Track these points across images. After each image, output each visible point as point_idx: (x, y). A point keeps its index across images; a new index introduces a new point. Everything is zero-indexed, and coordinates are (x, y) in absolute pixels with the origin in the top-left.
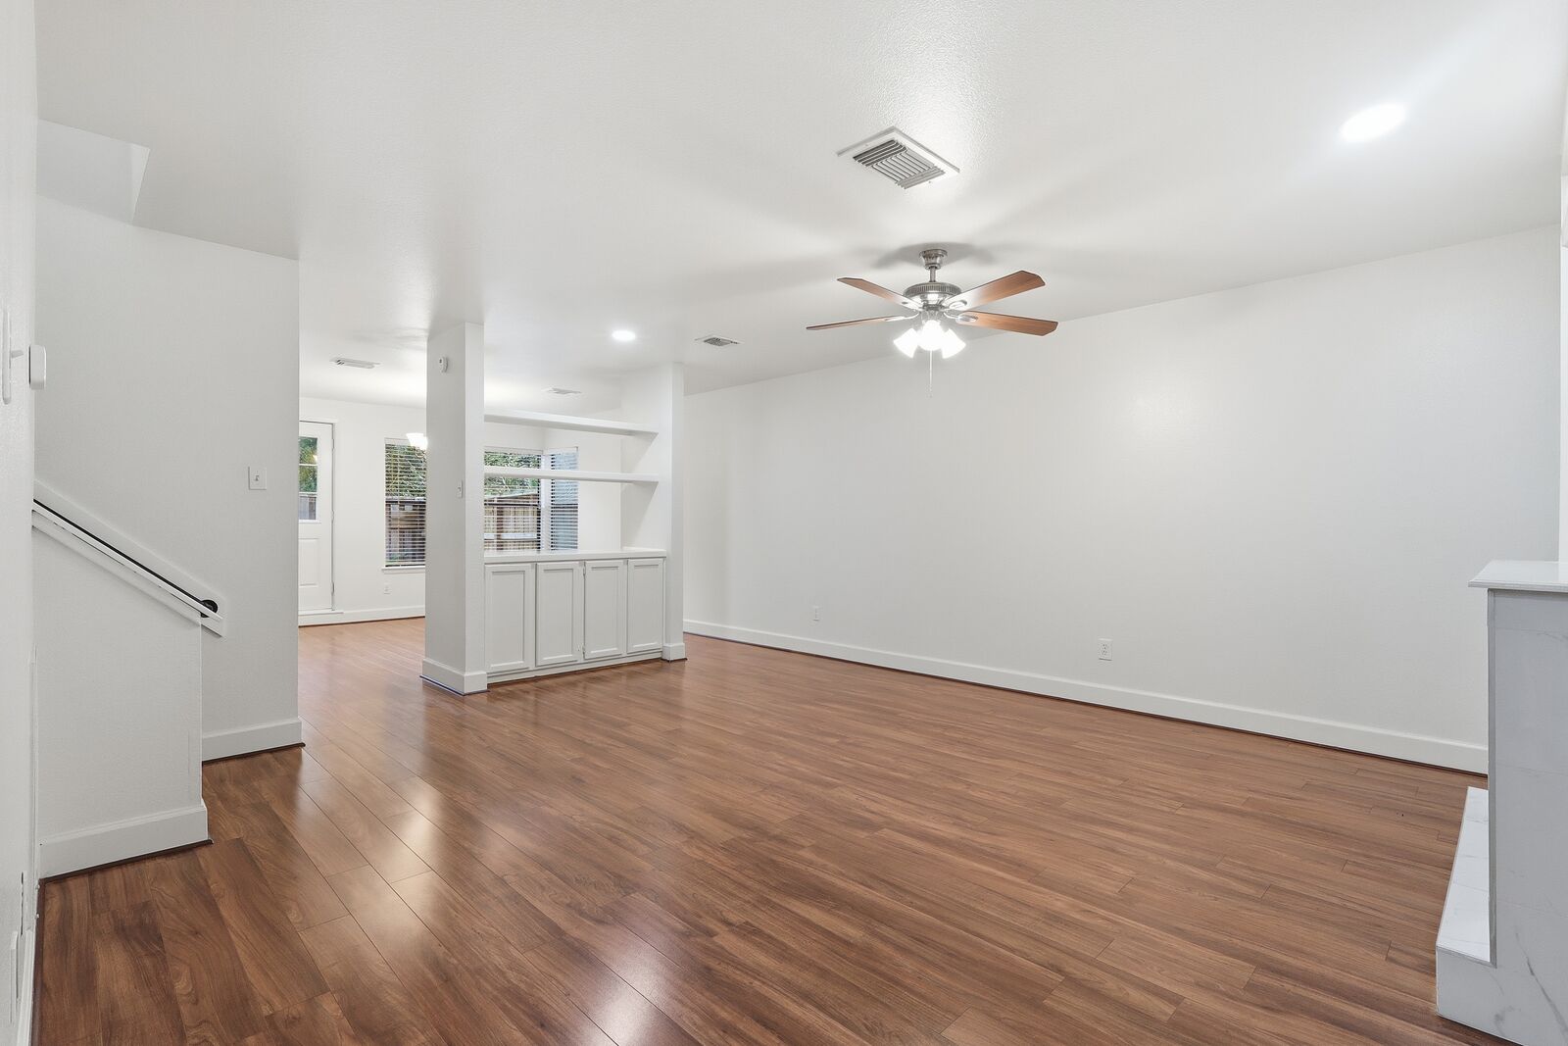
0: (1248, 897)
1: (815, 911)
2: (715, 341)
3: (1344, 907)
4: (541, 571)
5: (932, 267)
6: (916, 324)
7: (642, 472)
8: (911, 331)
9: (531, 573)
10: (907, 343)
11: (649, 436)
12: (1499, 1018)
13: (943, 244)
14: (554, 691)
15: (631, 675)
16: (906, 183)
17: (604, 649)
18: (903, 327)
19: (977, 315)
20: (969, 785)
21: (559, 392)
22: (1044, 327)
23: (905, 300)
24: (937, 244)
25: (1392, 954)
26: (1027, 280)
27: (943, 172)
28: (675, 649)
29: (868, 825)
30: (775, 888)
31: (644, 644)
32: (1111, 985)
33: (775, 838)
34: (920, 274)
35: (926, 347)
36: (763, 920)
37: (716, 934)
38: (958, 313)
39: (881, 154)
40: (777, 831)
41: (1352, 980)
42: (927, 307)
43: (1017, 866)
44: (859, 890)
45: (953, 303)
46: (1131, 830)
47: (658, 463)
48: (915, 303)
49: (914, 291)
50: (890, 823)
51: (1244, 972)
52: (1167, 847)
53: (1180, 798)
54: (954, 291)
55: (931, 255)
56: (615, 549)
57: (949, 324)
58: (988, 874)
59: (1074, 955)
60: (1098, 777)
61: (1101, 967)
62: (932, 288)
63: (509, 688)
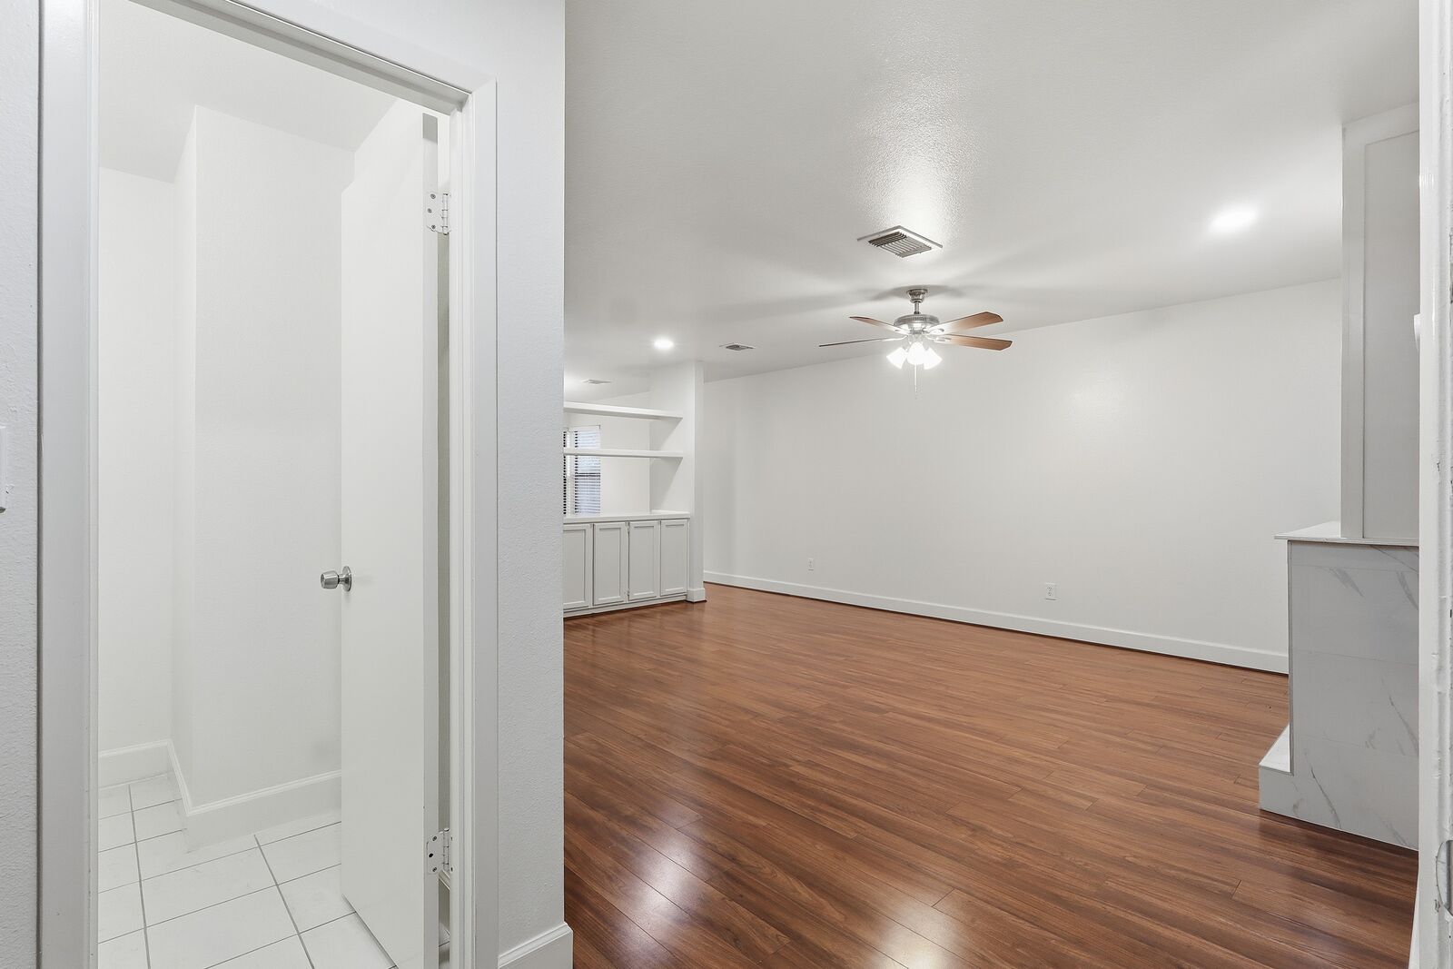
0: (1145, 751)
1: (854, 756)
2: (736, 347)
3: (1213, 757)
4: (597, 531)
5: (916, 301)
6: (906, 346)
7: (669, 449)
8: (900, 349)
9: (589, 531)
10: (896, 358)
11: (677, 420)
12: (1295, 806)
13: (925, 286)
14: (612, 625)
15: (663, 613)
16: (903, 255)
17: (644, 592)
18: (895, 346)
19: (950, 337)
20: (948, 687)
21: (594, 382)
22: (1002, 345)
23: (896, 328)
24: (920, 286)
25: (1239, 781)
26: (991, 318)
27: (930, 248)
28: (698, 593)
29: (877, 710)
30: (824, 744)
31: (673, 590)
32: (1051, 792)
33: (814, 716)
34: (906, 306)
35: (911, 362)
36: (818, 759)
37: (791, 766)
38: (935, 336)
39: (888, 239)
40: (814, 713)
41: (1210, 792)
42: (914, 332)
43: (988, 734)
44: (881, 745)
45: (934, 330)
46: (1067, 714)
47: (683, 442)
48: (905, 329)
49: (903, 320)
50: (894, 710)
51: (1139, 787)
52: (1095, 725)
53: (1105, 696)
54: (933, 320)
55: (915, 293)
56: (645, 513)
57: (928, 345)
58: (966, 738)
59: (1028, 778)
60: (1044, 683)
61: (1046, 784)
62: (917, 319)
63: (576, 622)
